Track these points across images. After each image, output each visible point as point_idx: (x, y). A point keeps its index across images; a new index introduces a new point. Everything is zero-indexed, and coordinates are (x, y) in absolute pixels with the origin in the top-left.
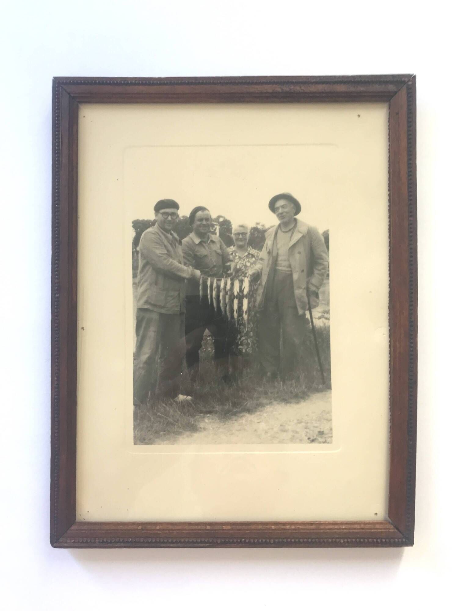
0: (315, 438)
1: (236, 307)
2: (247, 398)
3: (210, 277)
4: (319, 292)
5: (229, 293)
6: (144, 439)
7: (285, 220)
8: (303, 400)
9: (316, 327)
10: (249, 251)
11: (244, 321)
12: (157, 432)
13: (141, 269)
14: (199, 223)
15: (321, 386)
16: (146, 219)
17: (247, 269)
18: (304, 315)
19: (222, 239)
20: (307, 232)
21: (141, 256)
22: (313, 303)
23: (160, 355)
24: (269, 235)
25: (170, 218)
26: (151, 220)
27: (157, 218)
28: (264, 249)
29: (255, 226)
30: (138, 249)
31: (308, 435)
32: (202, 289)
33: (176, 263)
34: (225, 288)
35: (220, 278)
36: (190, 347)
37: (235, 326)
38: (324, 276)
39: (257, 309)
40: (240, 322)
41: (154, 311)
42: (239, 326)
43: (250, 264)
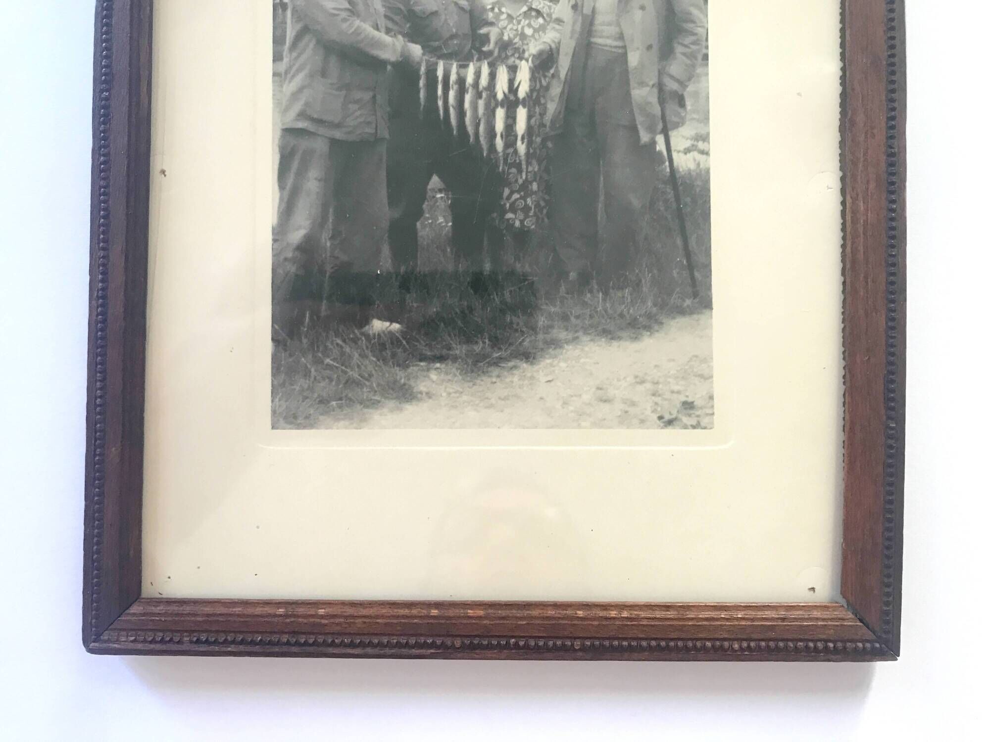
0: (674, 416)
1: (500, 126)
2: (524, 329)
3: (442, 60)
4: (686, 95)
5: (484, 95)
6: (295, 417)
8: (649, 333)
9: (679, 172)
10: (531, 3)
11: (517, 158)
12: (323, 401)
13: (291, 43)
15: (688, 302)
17: (526, 42)
18: (653, 143)
21: (292, 15)
22: (672, 118)
23: (331, 232)
31: (659, 409)
32: (424, 85)
33: (368, 29)
34: (476, 84)
35: (465, 63)
36: (396, 215)
37: (499, 169)
38: (696, 58)
39: (548, 129)
40: (509, 160)
41: (318, 135)
42: (508, 169)
43: (533, 31)
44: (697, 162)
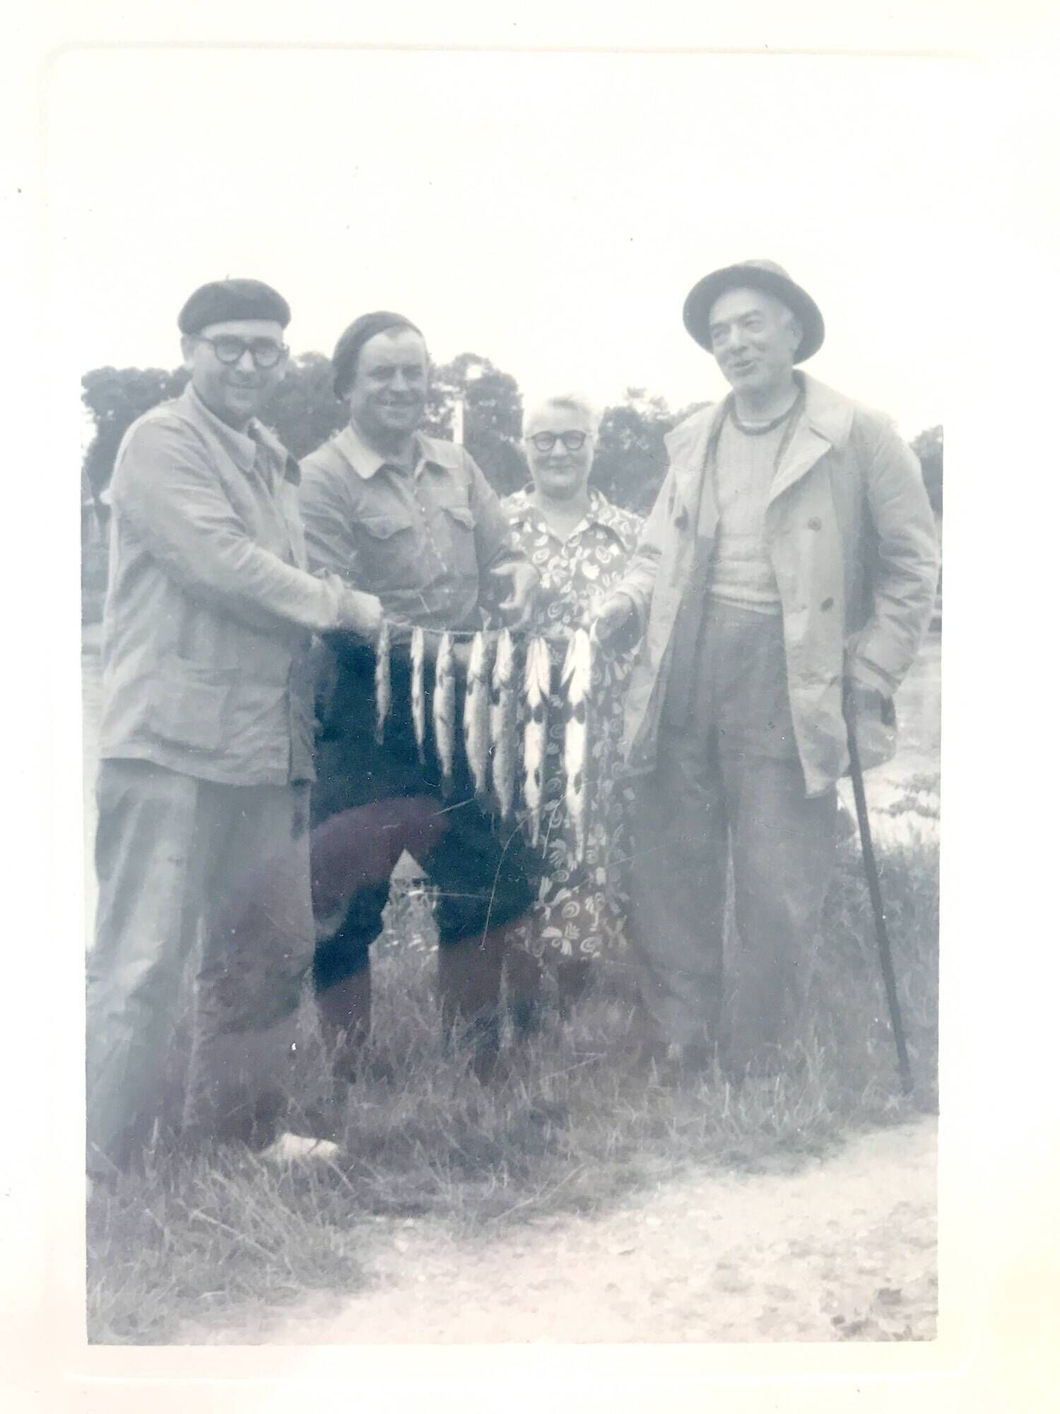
0: (862, 1318)
1: (533, 758)
2: (580, 1154)
3: (422, 626)
4: (896, 699)
5: (503, 697)
6: (133, 1321)
7: (754, 380)
8: (818, 1161)
9: (881, 851)
10: (596, 514)
11: (567, 821)
12: (187, 1292)
13: (118, 587)
14: (374, 385)
15: (893, 1102)
16: (142, 367)
17: (585, 593)
18: (832, 795)
19: (475, 459)
20: (849, 429)
21: (121, 530)
22: (867, 744)
23: (200, 965)
24: (682, 446)
25: (246, 363)
26: (164, 372)
27: (190, 365)
28: (660, 505)
29: (623, 403)
30: (107, 497)
31: (835, 1304)
32: (385, 677)
33: (271, 560)
34: (487, 676)
35: (466, 633)
36: (330, 930)
37: (531, 841)
38: (918, 627)
39: (626, 766)
40: (551, 825)
41: (177, 774)
42: (549, 842)
43: (598, 570)
44: (915, 832)
